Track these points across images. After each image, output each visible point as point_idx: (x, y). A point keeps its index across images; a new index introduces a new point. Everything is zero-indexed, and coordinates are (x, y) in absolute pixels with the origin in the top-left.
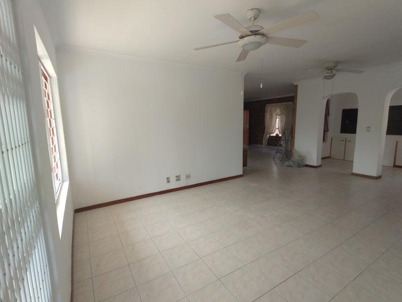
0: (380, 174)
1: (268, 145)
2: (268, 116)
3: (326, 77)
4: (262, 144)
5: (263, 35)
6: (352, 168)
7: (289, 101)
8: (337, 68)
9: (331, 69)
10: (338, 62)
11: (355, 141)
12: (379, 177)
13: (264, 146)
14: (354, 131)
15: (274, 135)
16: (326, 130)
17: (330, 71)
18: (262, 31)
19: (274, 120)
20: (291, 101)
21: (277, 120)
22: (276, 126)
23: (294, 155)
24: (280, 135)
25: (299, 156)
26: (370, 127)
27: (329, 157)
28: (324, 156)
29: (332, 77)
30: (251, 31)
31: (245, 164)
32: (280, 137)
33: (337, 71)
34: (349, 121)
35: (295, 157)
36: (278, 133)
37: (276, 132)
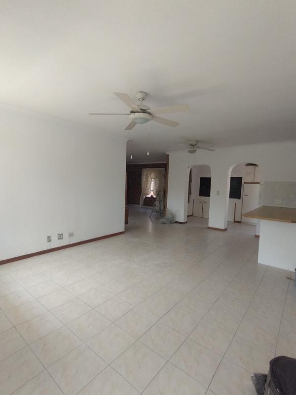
0: (226, 228)
1: (144, 205)
2: (144, 179)
3: (190, 152)
4: (139, 204)
5: (150, 114)
6: (208, 223)
7: (162, 167)
8: (198, 145)
9: (194, 146)
10: (197, 141)
11: (209, 203)
12: (225, 230)
13: (140, 206)
14: (208, 195)
15: (149, 196)
16: (190, 193)
17: (193, 147)
18: (149, 111)
19: (149, 183)
20: (164, 168)
21: (152, 183)
22: (151, 188)
23: (167, 213)
24: (155, 196)
25: (171, 215)
26: (219, 192)
27: (192, 215)
28: (188, 215)
29: (194, 152)
30: (141, 109)
31: (126, 222)
32: (155, 198)
33: (198, 147)
34: (205, 187)
35: (168, 215)
36: (153, 194)
37: (151, 194)
